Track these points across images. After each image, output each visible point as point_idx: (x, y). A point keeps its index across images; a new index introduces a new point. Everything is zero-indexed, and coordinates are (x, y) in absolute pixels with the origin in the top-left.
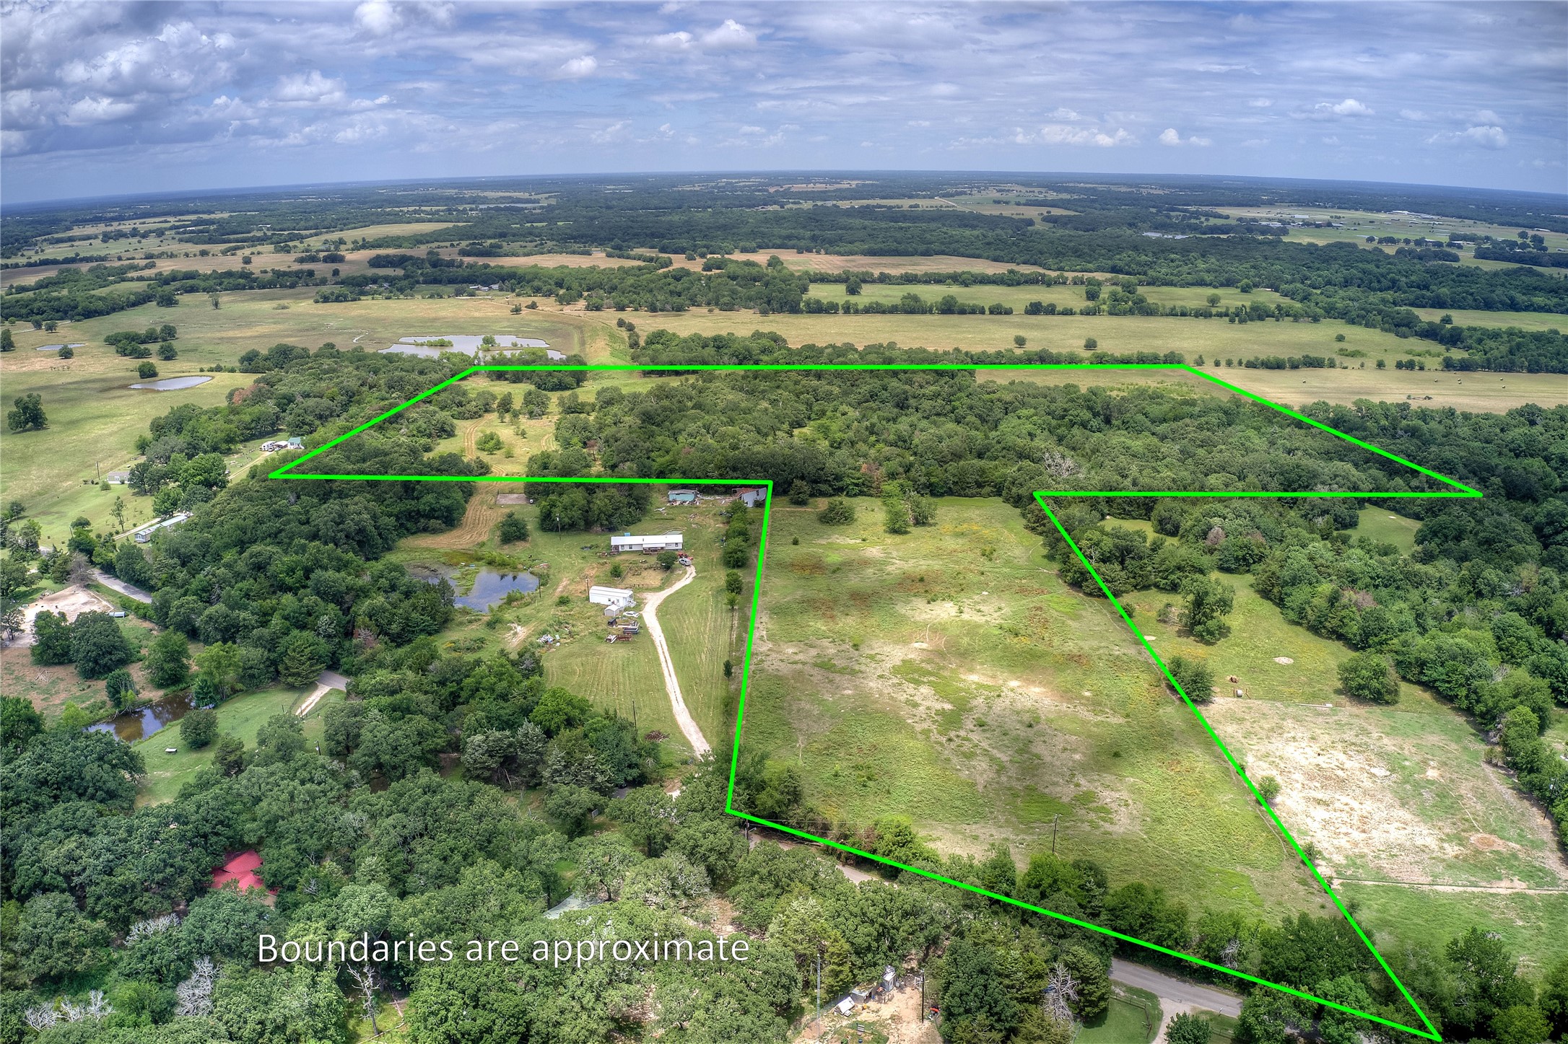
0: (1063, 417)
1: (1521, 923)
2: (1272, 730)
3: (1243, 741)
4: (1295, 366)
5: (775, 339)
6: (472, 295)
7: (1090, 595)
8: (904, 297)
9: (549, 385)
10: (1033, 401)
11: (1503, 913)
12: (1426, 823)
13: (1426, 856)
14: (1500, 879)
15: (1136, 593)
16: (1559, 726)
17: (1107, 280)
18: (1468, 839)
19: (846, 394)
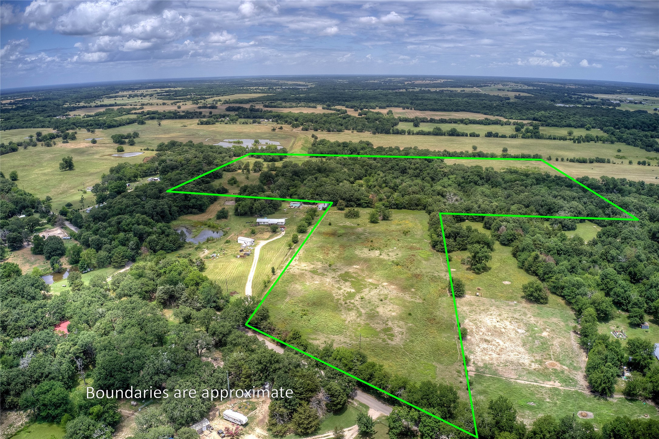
0: (467, 179)
1: (548, 400)
2: (484, 310)
3: (468, 313)
4: (591, 162)
5: (368, 144)
6: (259, 123)
7: (438, 251)
8: (435, 129)
9: (268, 159)
10: (457, 172)
11: (543, 395)
12: (529, 354)
13: (521, 367)
14: (550, 381)
15: (459, 252)
16: (618, 319)
17: (528, 123)
18: (545, 362)
19: (382, 166)
